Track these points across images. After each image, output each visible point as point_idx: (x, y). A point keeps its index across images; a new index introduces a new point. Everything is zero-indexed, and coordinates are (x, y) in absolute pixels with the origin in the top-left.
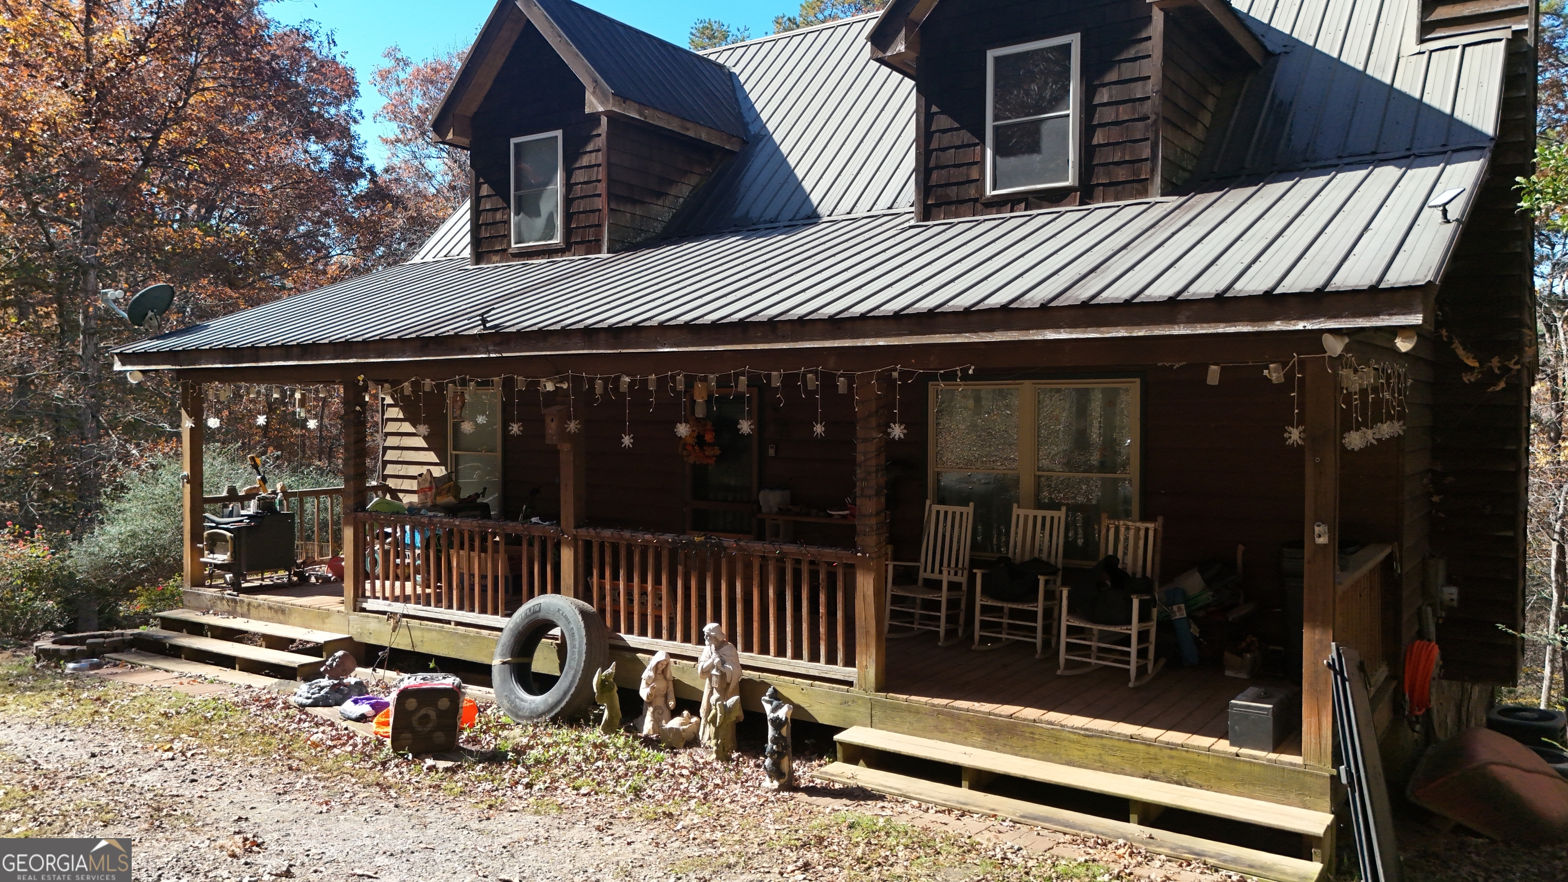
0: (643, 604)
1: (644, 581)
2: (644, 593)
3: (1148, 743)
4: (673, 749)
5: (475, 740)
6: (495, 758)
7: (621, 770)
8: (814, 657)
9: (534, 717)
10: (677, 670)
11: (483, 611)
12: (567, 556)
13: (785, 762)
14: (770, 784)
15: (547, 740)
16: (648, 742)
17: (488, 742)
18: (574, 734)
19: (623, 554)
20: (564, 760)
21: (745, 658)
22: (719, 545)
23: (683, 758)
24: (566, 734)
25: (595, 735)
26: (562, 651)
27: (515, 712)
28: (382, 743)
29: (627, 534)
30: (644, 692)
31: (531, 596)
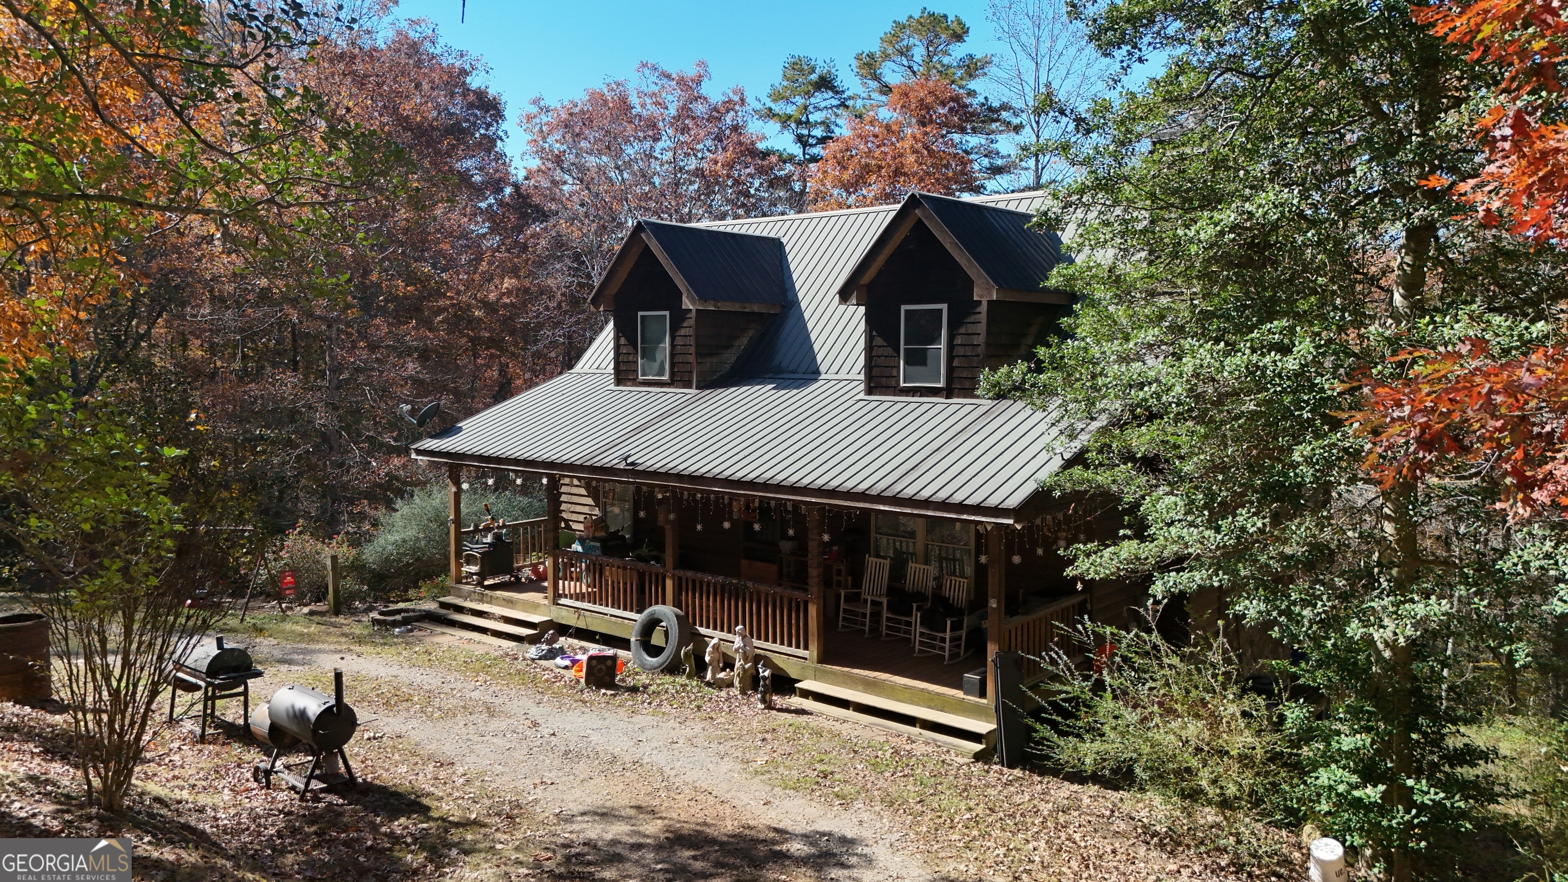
0: (708, 611)
1: (708, 599)
2: (708, 606)
3: (929, 692)
4: (720, 688)
5: (623, 680)
6: (634, 690)
7: (693, 697)
8: (790, 645)
9: (652, 669)
10: (724, 647)
11: (625, 609)
12: (669, 583)
13: (768, 696)
14: (760, 706)
15: (659, 682)
16: (709, 684)
17: (630, 682)
18: (672, 679)
19: (698, 585)
20: (666, 692)
21: (756, 643)
22: (745, 585)
23: (723, 694)
24: (668, 678)
25: (682, 680)
26: (666, 633)
27: (643, 666)
28: (578, 682)
29: (699, 575)
30: (707, 659)
31: (650, 605)
